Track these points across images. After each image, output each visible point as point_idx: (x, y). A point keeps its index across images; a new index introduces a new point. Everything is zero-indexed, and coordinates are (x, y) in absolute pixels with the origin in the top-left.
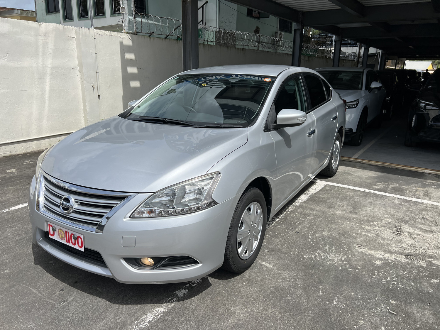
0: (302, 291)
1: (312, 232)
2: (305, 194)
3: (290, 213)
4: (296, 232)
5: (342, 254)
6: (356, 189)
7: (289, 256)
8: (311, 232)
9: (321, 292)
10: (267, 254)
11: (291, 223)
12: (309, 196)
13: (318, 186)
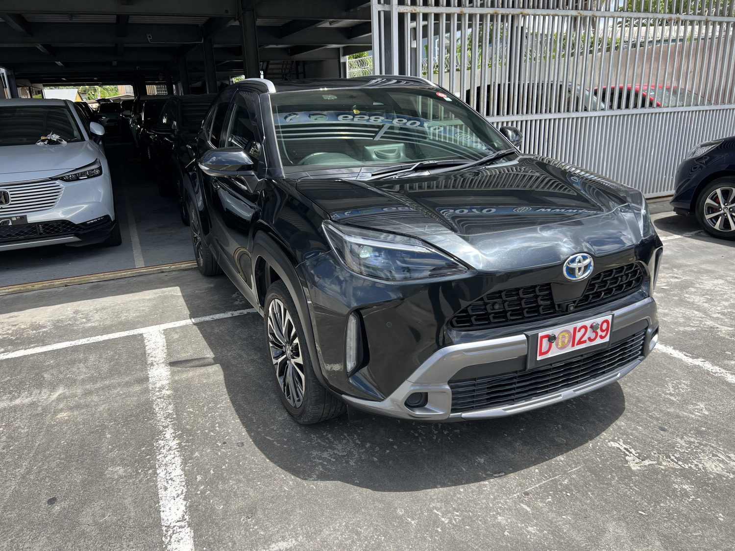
0: (392, 543)
1: (260, 428)
2: (152, 364)
3: (176, 414)
4: (239, 446)
5: (346, 435)
6: (218, 318)
7: (289, 496)
8: (259, 430)
9: (410, 520)
10: (254, 525)
11: (208, 434)
12: (164, 365)
13: (153, 341)
